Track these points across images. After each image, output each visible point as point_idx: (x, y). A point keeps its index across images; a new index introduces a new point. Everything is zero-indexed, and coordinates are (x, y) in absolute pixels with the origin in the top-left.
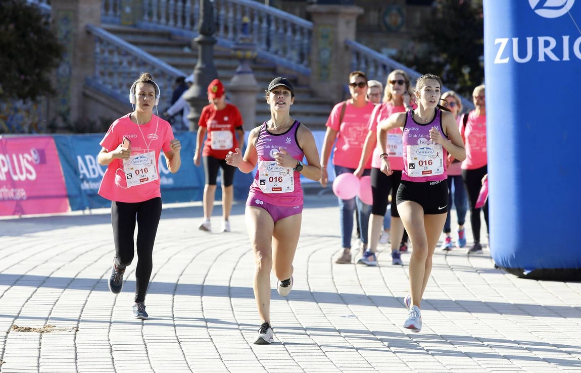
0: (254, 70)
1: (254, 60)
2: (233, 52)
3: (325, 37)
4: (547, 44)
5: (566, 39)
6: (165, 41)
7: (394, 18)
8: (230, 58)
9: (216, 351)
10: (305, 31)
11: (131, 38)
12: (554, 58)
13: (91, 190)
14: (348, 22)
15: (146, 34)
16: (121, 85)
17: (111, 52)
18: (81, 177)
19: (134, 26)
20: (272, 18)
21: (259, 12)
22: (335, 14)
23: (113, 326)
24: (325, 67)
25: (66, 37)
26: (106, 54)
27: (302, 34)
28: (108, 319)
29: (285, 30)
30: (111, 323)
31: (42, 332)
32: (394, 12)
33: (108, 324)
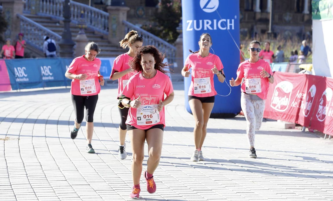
0: (86, 33)
1: (85, 29)
2: (77, 26)
3: (114, 19)
4: (208, 23)
5: (215, 21)
6: (49, 21)
7: (140, 12)
8: (76, 28)
9: (77, 148)
10: (106, 17)
11: (35, 19)
12: (210, 28)
13: (20, 82)
14: (123, 13)
15: (41, 18)
16: (31, 39)
17: (27, 25)
18: (16, 76)
19: (36, 14)
20: (92, 12)
21: (87, 9)
22: (118, 10)
23: (33, 138)
24: (114, 31)
25: (8, 19)
26: (25, 26)
27: (105, 18)
28: (32, 135)
29: (98, 17)
30: (33, 136)
31: (5, 140)
32: (141, 9)
33: (32, 137)
